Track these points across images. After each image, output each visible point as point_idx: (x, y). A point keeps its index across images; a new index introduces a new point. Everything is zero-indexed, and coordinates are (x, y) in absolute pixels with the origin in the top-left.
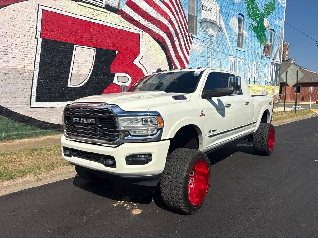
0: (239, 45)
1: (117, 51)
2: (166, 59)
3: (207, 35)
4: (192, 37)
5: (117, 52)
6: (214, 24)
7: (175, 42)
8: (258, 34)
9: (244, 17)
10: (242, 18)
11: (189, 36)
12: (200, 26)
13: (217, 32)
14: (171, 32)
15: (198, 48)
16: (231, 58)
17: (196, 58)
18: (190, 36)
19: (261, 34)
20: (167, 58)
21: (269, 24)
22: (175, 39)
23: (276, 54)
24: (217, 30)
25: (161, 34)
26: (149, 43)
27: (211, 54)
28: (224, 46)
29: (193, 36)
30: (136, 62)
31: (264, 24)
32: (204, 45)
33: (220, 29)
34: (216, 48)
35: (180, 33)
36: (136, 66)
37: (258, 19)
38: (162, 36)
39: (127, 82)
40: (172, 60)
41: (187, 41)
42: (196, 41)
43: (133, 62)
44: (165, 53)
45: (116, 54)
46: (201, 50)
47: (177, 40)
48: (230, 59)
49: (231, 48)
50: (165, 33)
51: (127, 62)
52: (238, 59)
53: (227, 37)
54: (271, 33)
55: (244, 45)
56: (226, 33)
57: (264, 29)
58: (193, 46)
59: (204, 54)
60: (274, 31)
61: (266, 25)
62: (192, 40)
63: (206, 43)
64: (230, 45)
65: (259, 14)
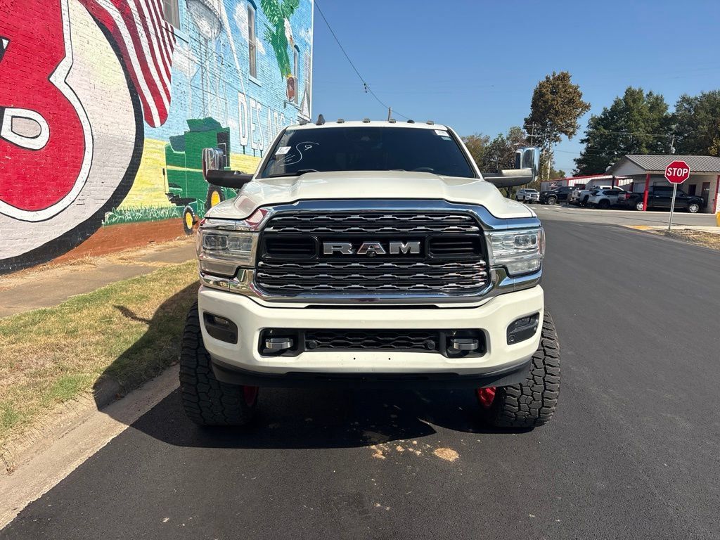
0: (253, 72)
1: (6, 39)
2: (125, 80)
3: (200, 34)
4: (173, 33)
5: (5, 42)
6: (210, 9)
7: (141, 39)
8: (278, 52)
9: (255, 8)
10: (253, 10)
11: (167, 30)
12: (186, 8)
13: (216, 31)
14: (130, 10)
15: (186, 64)
16: (241, 98)
17: (184, 89)
18: (170, 29)
19: (282, 52)
20: (127, 78)
21: (292, 34)
22: (140, 29)
23: (303, 100)
24: (216, 26)
25: (110, 11)
26: (84, 31)
27: (209, 83)
28: (229, 69)
29: (176, 31)
30: (57, 79)
31: (286, 34)
32: (196, 59)
33: (221, 26)
34: (217, 71)
35: (149, 17)
36: (57, 92)
37: (276, 18)
38: (113, 16)
39: (37, 137)
40: (139, 85)
41: (164, 41)
42: (182, 46)
43: (51, 79)
44: (122, 65)
45: (5, 47)
46: (191, 71)
47: (144, 35)
48: (240, 100)
49: (240, 74)
50: (119, 9)
51: (35, 75)
52: (253, 103)
53: (234, 49)
54: (295, 54)
55: (259, 71)
56: (231, 38)
57: (285, 44)
58: (175, 57)
59: (198, 82)
60: (299, 51)
61: (288, 35)
62: (173, 42)
63: (199, 54)
64: (238, 68)
65: (277, 8)
